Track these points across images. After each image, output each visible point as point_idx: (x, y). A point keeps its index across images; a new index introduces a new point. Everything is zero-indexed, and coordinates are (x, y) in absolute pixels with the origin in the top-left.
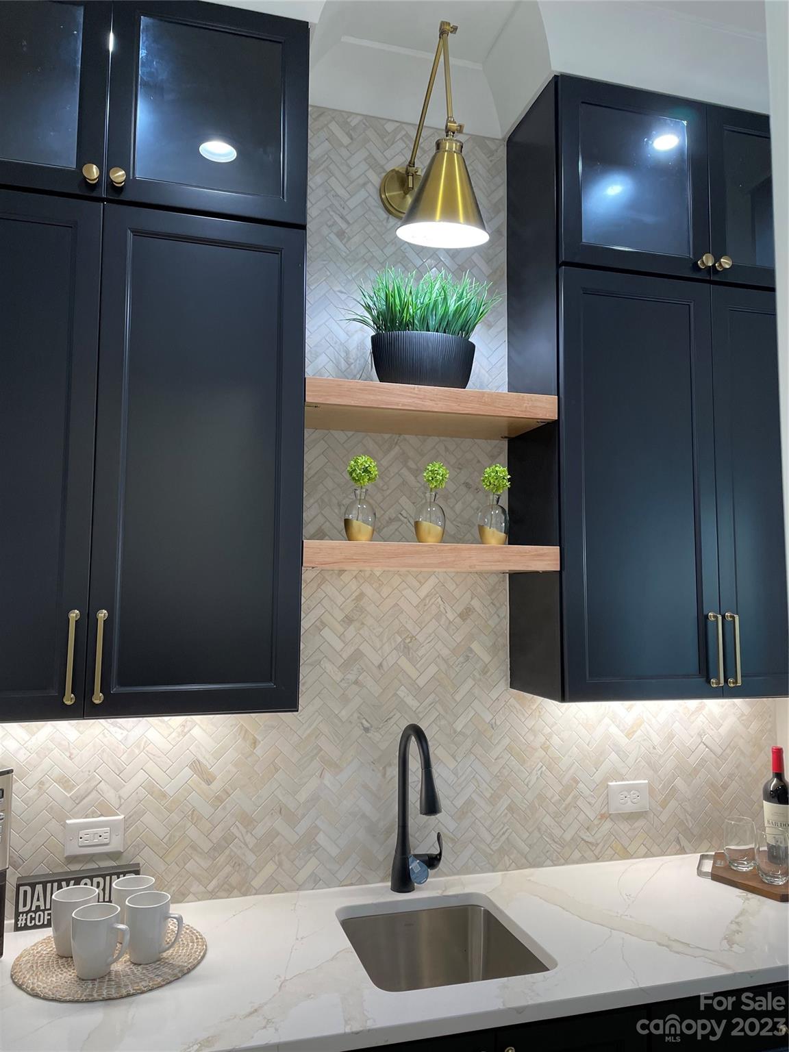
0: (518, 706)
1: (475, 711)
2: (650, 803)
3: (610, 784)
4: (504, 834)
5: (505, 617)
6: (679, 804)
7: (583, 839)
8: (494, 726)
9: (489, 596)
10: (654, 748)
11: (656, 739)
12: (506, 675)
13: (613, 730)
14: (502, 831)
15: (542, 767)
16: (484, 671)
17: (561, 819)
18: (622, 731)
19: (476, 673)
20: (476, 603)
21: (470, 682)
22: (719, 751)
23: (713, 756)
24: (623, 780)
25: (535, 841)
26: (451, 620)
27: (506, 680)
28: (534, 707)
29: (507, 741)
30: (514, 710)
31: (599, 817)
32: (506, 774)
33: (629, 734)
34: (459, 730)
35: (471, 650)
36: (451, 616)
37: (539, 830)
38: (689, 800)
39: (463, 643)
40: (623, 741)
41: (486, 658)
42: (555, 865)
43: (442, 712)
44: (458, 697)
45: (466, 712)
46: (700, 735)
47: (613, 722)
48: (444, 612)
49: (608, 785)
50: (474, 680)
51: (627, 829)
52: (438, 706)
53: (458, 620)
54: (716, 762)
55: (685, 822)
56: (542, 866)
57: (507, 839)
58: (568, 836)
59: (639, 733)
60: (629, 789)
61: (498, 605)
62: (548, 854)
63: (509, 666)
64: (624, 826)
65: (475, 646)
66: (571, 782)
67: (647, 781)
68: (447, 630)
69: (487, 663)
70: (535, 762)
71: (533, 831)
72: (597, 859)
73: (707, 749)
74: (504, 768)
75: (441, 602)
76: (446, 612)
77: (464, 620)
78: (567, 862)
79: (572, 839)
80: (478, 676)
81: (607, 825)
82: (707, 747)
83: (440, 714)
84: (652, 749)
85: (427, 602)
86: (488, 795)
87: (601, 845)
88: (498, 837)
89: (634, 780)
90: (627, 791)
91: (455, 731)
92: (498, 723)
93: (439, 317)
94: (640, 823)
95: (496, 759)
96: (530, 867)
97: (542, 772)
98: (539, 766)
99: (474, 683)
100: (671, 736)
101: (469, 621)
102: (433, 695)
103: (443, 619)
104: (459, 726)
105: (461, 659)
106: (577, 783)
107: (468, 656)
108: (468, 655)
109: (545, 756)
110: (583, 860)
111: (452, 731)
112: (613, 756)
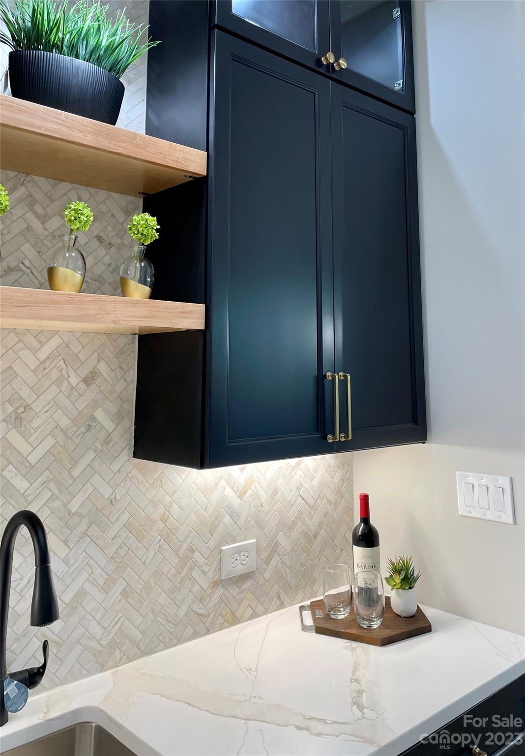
0: (139, 477)
1: (94, 486)
2: (256, 562)
3: (223, 548)
4: (116, 623)
5: (132, 382)
6: (281, 559)
7: (195, 613)
8: (113, 501)
9: (117, 358)
10: (262, 506)
11: (264, 497)
12: (129, 444)
13: (229, 492)
14: (115, 621)
15: (160, 540)
16: (107, 441)
17: (176, 594)
18: (236, 492)
19: (98, 444)
20: (103, 367)
21: (91, 455)
22: (312, 503)
23: (307, 507)
24: (234, 542)
25: (149, 624)
26: (74, 386)
27: (130, 449)
28: (156, 477)
29: (126, 516)
30: (136, 482)
31: (211, 585)
32: (123, 555)
33: (241, 495)
34: (74, 510)
35: (93, 418)
36: (74, 380)
37: (153, 610)
38: (288, 553)
39: (85, 411)
40: (236, 501)
41: (109, 426)
42: (167, 648)
43: (57, 492)
44: (76, 473)
45: (84, 489)
46: (298, 488)
47: (228, 484)
48: (66, 376)
49: (221, 549)
50: (95, 451)
51: (236, 593)
52: (52, 486)
53: (82, 385)
54: (310, 513)
55: (284, 575)
56: (155, 652)
57: (120, 629)
58: (182, 613)
59: (250, 492)
60: (239, 551)
61: (125, 368)
62: (160, 638)
63: (133, 434)
64: (234, 590)
65: (99, 414)
66: (187, 552)
67: (255, 540)
68: (68, 397)
69: (110, 432)
70: (153, 537)
71: (147, 614)
72: (208, 631)
73: (303, 501)
74: (121, 548)
75: (64, 365)
76: (69, 377)
77: (88, 385)
78: (180, 641)
79: (186, 614)
80: (99, 447)
81: (219, 592)
82: (303, 499)
83: (53, 494)
84: (260, 506)
85: (48, 365)
86: (101, 582)
87: (212, 616)
88: (110, 628)
89: (244, 540)
90: (238, 554)
91: (70, 513)
92: (118, 497)
93: (90, 48)
94: (248, 585)
95: (113, 539)
96: (141, 656)
97: (160, 545)
98: (157, 541)
99: (95, 455)
100: (275, 492)
101: (93, 386)
102: (47, 473)
103: (65, 384)
104: (74, 506)
105: (83, 429)
106: (193, 552)
107: (89, 426)
108: (90, 423)
109: (164, 528)
110: (195, 635)
111: (66, 513)
112: (227, 519)
